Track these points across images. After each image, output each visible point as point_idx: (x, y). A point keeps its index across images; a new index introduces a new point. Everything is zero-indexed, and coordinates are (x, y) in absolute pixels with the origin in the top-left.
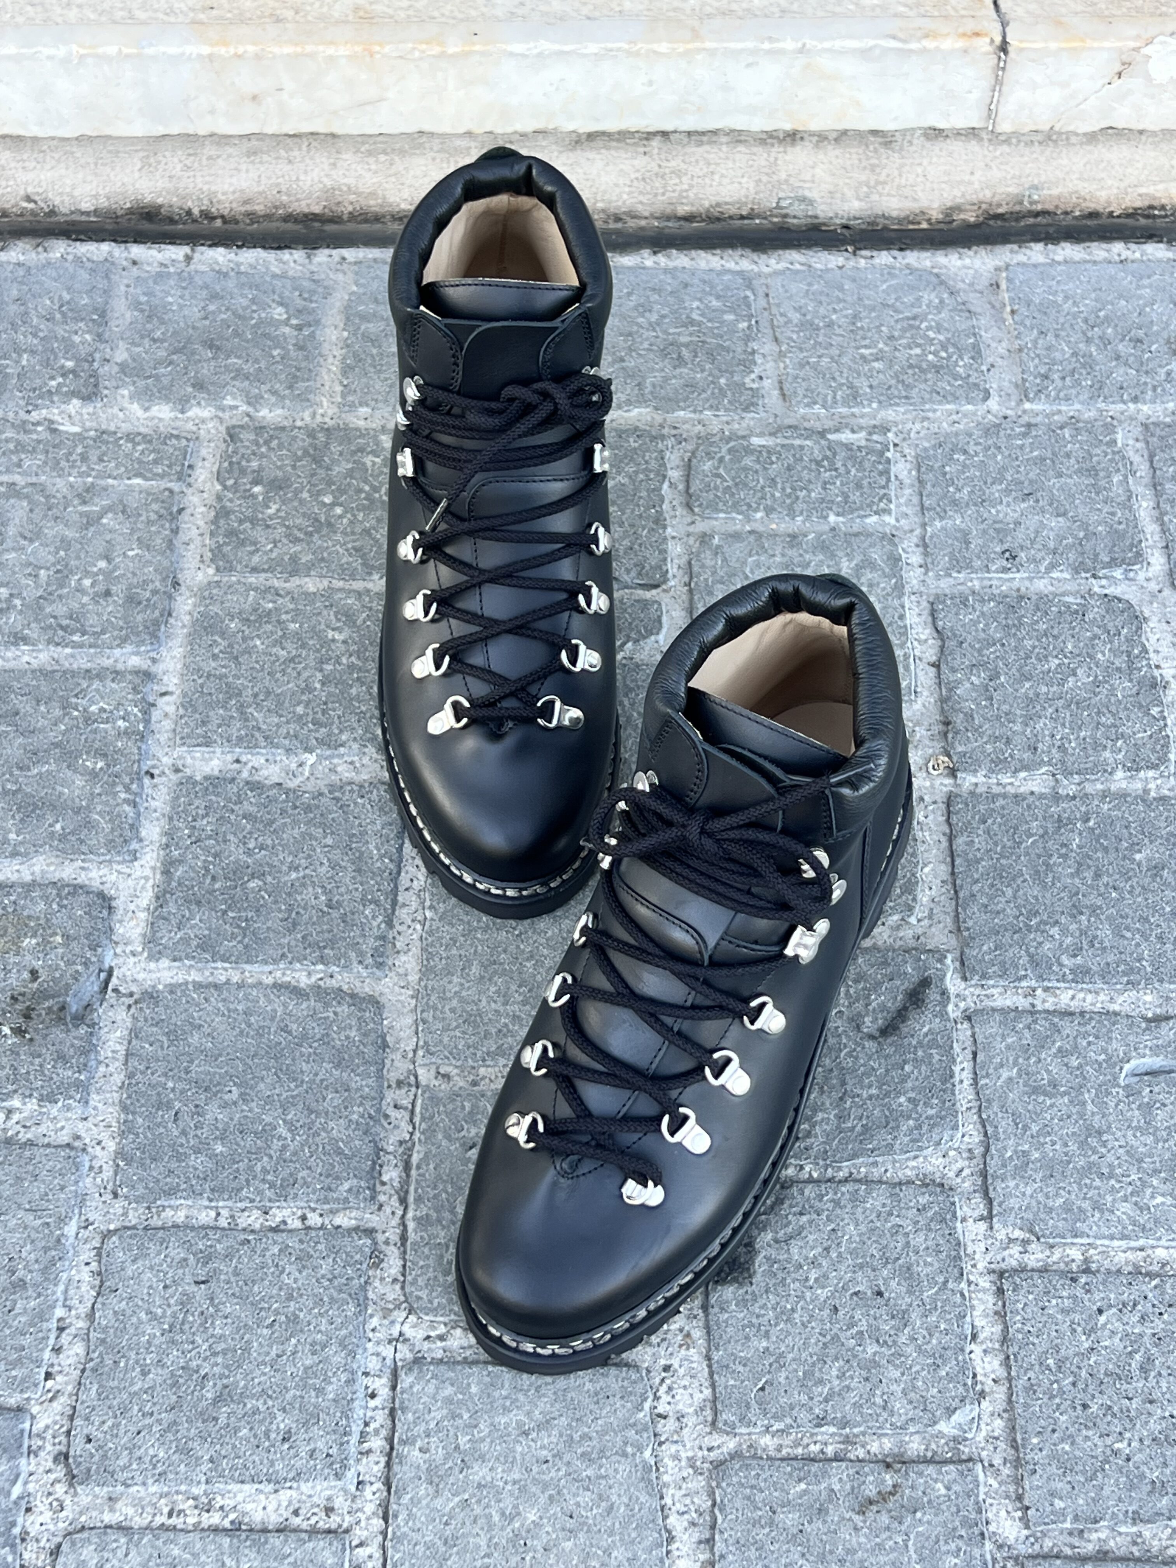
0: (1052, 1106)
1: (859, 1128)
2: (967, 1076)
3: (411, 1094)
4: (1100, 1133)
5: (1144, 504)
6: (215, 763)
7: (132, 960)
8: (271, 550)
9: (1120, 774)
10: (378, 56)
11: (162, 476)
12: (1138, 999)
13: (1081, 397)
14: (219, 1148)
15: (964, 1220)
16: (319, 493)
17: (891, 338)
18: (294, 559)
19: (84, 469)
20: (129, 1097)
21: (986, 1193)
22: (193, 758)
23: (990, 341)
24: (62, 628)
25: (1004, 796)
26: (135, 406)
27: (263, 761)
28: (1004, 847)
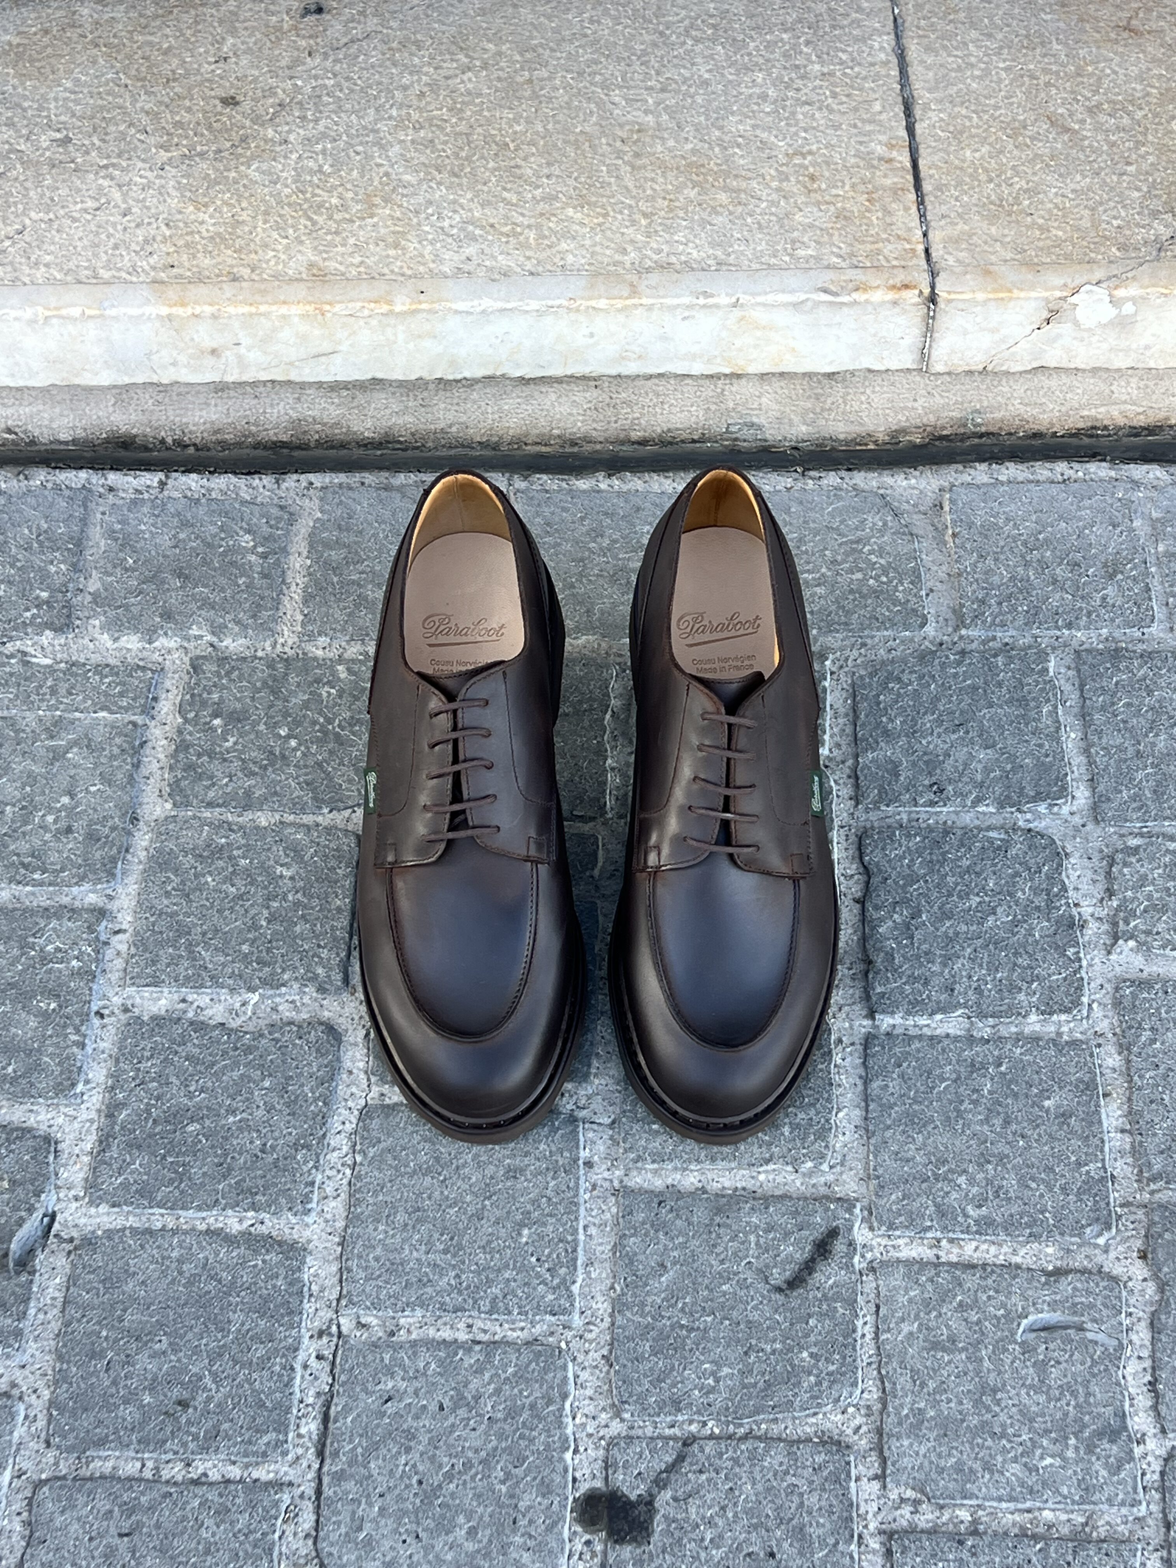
0: (950, 1362)
1: (761, 1384)
2: (869, 1330)
3: (333, 1344)
4: (995, 1391)
5: (1073, 735)
6: (163, 1002)
7: (75, 1205)
8: (226, 785)
9: (1033, 1017)
10: (329, 315)
11: (127, 709)
12: (1040, 1251)
13: (1016, 624)
14: (147, 1399)
15: (858, 1479)
16: (276, 725)
17: (834, 562)
18: (248, 793)
19: (53, 702)
20: (65, 1346)
21: (881, 1452)
22: (142, 998)
23: (929, 565)
24: (23, 865)
25: (920, 1037)
26: (106, 636)
27: (207, 999)
28: (917, 1092)
